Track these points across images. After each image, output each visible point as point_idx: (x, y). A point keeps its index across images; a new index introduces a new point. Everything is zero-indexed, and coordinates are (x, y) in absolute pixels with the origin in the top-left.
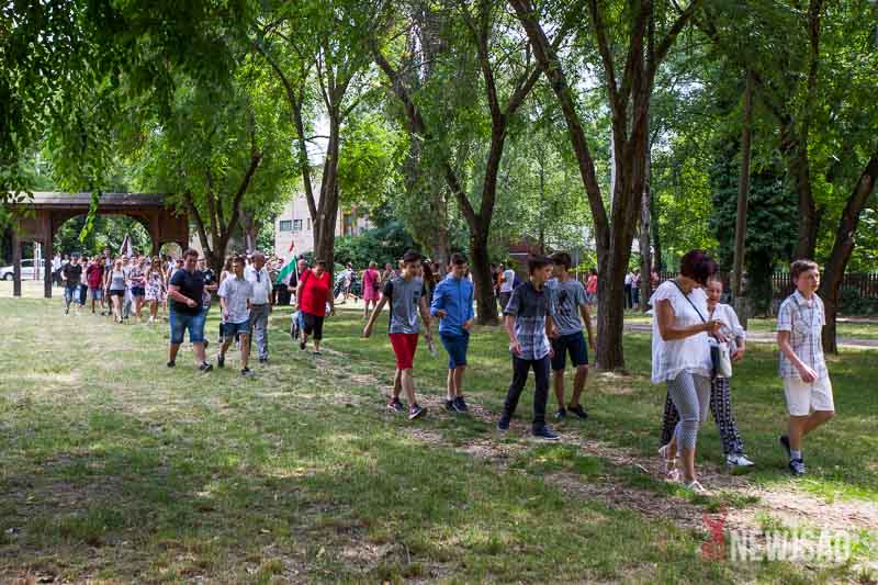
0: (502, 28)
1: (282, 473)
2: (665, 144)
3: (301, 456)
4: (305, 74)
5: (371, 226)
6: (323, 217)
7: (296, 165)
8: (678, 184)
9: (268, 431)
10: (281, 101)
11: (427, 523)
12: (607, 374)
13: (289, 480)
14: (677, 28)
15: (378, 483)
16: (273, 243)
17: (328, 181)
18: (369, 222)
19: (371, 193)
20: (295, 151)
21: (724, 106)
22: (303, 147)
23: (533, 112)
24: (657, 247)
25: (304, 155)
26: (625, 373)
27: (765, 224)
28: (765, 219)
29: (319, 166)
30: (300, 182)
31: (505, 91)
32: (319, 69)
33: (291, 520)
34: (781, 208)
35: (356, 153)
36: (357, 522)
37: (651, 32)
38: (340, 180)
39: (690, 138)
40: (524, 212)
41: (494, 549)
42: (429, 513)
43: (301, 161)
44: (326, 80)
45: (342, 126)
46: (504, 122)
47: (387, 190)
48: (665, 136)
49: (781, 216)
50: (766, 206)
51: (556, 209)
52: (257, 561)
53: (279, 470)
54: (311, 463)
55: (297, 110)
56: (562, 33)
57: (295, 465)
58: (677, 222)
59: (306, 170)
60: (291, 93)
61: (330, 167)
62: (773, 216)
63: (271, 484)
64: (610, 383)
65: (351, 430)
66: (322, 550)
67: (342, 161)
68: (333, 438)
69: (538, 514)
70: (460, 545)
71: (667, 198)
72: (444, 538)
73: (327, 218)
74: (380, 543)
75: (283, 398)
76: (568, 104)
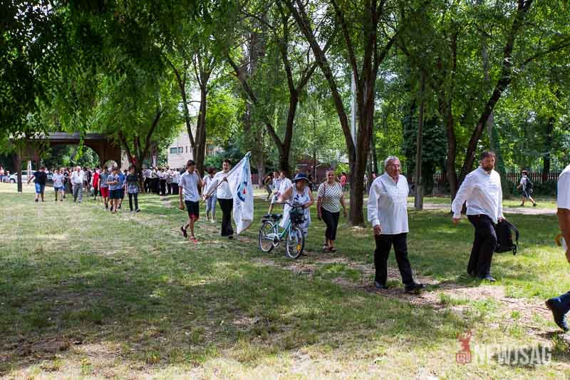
3: (202, 274)
6: (198, 146)
7: (181, 117)
8: (385, 127)
11: (275, 306)
13: (198, 287)
15: (245, 287)
17: (201, 126)
18: (221, 148)
19: (223, 132)
20: (180, 109)
22: (186, 108)
25: (186, 111)
26: (365, 227)
27: (430, 148)
28: (430, 145)
29: (195, 117)
30: (184, 126)
32: (195, 64)
34: (437, 140)
35: (216, 110)
36: (238, 307)
38: (207, 126)
39: (391, 103)
41: (312, 317)
42: (276, 300)
43: (185, 115)
44: (198, 71)
45: (207, 95)
47: (232, 131)
48: (378, 102)
49: (438, 144)
50: (430, 139)
54: (208, 278)
55: (182, 87)
57: (200, 279)
59: (187, 119)
60: (178, 77)
61: (201, 118)
62: (433, 144)
64: (357, 232)
65: (226, 260)
66: (223, 322)
67: (208, 115)
68: (217, 264)
69: (331, 299)
70: (295, 315)
71: (380, 135)
72: (285, 313)
73: (200, 146)
74: (252, 316)
75: (185, 244)
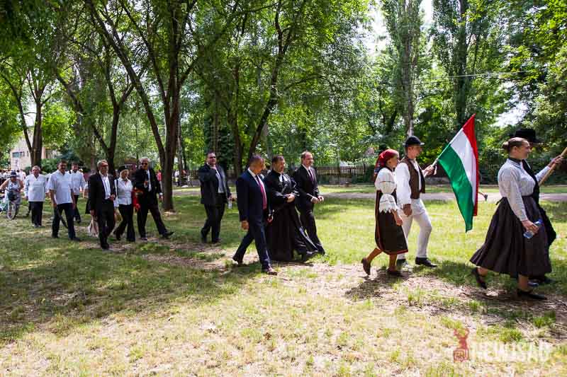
0: (116, 67)
1: (21, 268)
2: (186, 119)
3: (31, 259)
4: (22, 83)
5: (59, 154)
6: (35, 150)
7: (19, 126)
8: (192, 135)
9: (13, 250)
10: (10, 95)
11: (93, 281)
12: (167, 213)
13: (26, 271)
14: (188, 72)
15: (69, 267)
16: (9, 163)
17: (37, 133)
18: (59, 152)
19: (59, 139)
20: (19, 120)
21: (208, 104)
22: (23, 118)
23: (131, 104)
24: (185, 160)
25: (23, 121)
26: (174, 212)
27: (225, 150)
28: (225, 148)
29: (32, 127)
30: (22, 134)
31: (119, 95)
32: (29, 81)
33: (27, 288)
34: (229, 144)
35: (50, 121)
36: (60, 285)
37: (178, 73)
38: (42, 133)
39: (195, 116)
40: (130, 147)
41: (123, 288)
42: (94, 277)
43: (22, 124)
44: (33, 86)
45: (42, 108)
46: (119, 108)
47: (66, 138)
48: (186, 115)
49: (231, 147)
50: (224, 143)
51: (143, 146)
52: (11, 308)
53: (20, 267)
54: (35, 262)
55: (19, 100)
56: (142, 72)
57: (28, 264)
58: (192, 150)
59: (25, 128)
60: (15, 92)
61: (37, 127)
62: (227, 147)
63: (16, 274)
64: (168, 216)
65: (55, 246)
66: (44, 299)
67: (43, 124)
68: (46, 250)
69: (140, 272)
70: (108, 288)
71: (188, 140)
72: (101, 286)
73: (37, 151)
74: (71, 292)
75: (20, 235)
76: (146, 101)
